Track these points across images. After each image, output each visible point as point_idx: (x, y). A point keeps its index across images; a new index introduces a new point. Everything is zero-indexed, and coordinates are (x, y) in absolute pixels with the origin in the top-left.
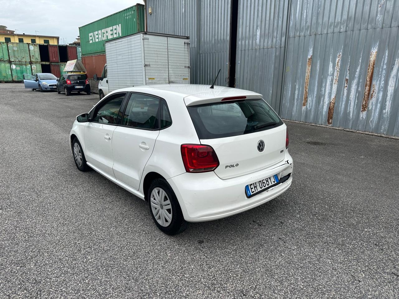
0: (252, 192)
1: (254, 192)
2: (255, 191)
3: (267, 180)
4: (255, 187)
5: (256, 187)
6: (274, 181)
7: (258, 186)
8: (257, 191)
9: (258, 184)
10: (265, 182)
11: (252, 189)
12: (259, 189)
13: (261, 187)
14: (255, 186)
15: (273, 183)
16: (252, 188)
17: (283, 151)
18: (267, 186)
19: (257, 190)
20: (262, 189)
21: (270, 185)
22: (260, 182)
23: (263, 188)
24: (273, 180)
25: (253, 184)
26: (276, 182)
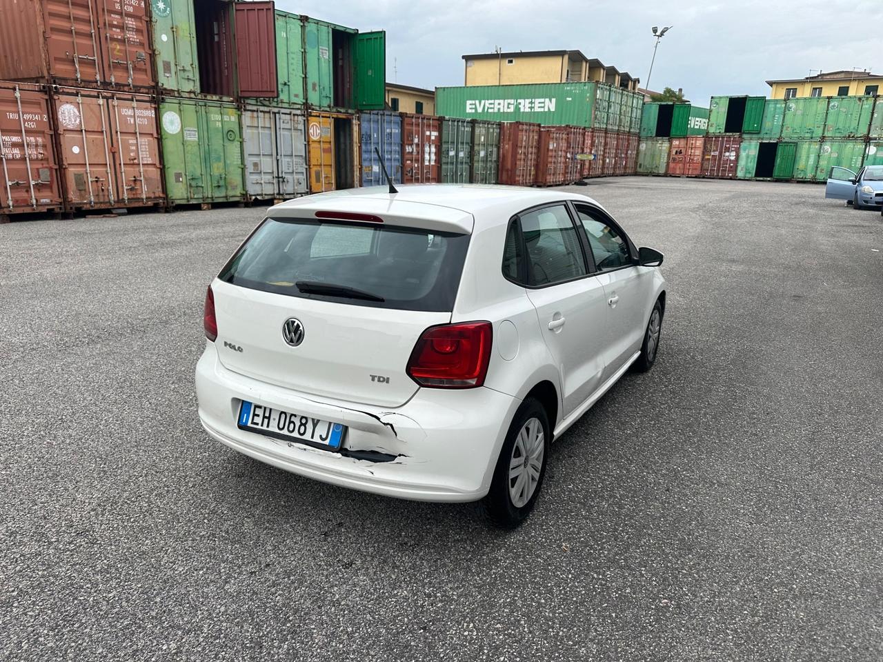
0: (253, 423)
1: (257, 424)
2: (262, 425)
3: (304, 421)
4: (264, 417)
5: (269, 418)
6: (324, 437)
7: (274, 419)
8: (264, 428)
9: (275, 416)
10: (298, 424)
11: (255, 415)
12: (273, 428)
13: (281, 426)
14: (267, 415)
15: (317, 439)
16: (258, 416)
17: (387, 381)
18: (296, 434)
19: (268, 426)
20: (281, 432)
21: (307, 437)
22: (283, 416)
23: (285, 432)
24: (321, 430)
25: (263, 409)
26: (327, 442)
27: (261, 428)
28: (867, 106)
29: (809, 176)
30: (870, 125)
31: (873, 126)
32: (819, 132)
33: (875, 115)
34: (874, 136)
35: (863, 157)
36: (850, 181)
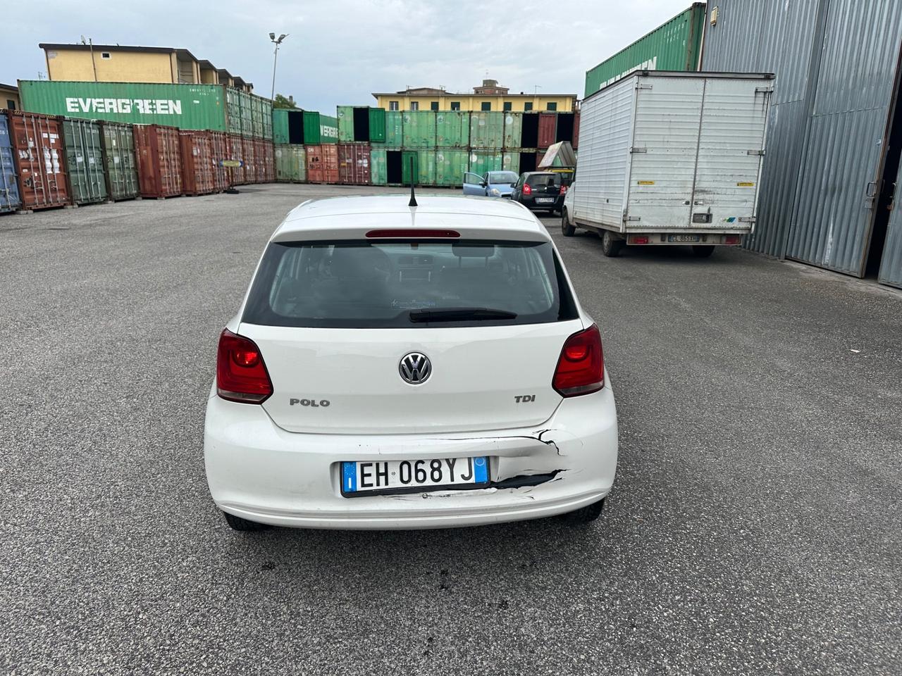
0: (363, 485)
1: (371, 485)
2: (378, 485)
3: (436, 465)
4: (378, 474)
5: (386, 474)
6: (467, 475)
7: (394, 474)
8: (383, 486)
9: (394, 469)
10: (428, 470)
11: (363, 475)
12: (395, 483)
13: (406, 478)
14: (382, 470)
15: (458, 480)
16: (369, 475)
17: (532, 399)
18: (429, 482)
19: (387, 483)
20: (409, 485)
21: (446, 480)
22: (405, 467)
23: (413, 483)
24: (461, 469)
25: (374, 465)
26: (472, 480)
27: (378, 488)
28: (465, 120)
29: (431, 181)
30: (470, 137)
31: (472, 137)
32: (432, 142)
33: (472, 128)
34: (474, 146)
35: (469, 165)
36: (480, 184)
